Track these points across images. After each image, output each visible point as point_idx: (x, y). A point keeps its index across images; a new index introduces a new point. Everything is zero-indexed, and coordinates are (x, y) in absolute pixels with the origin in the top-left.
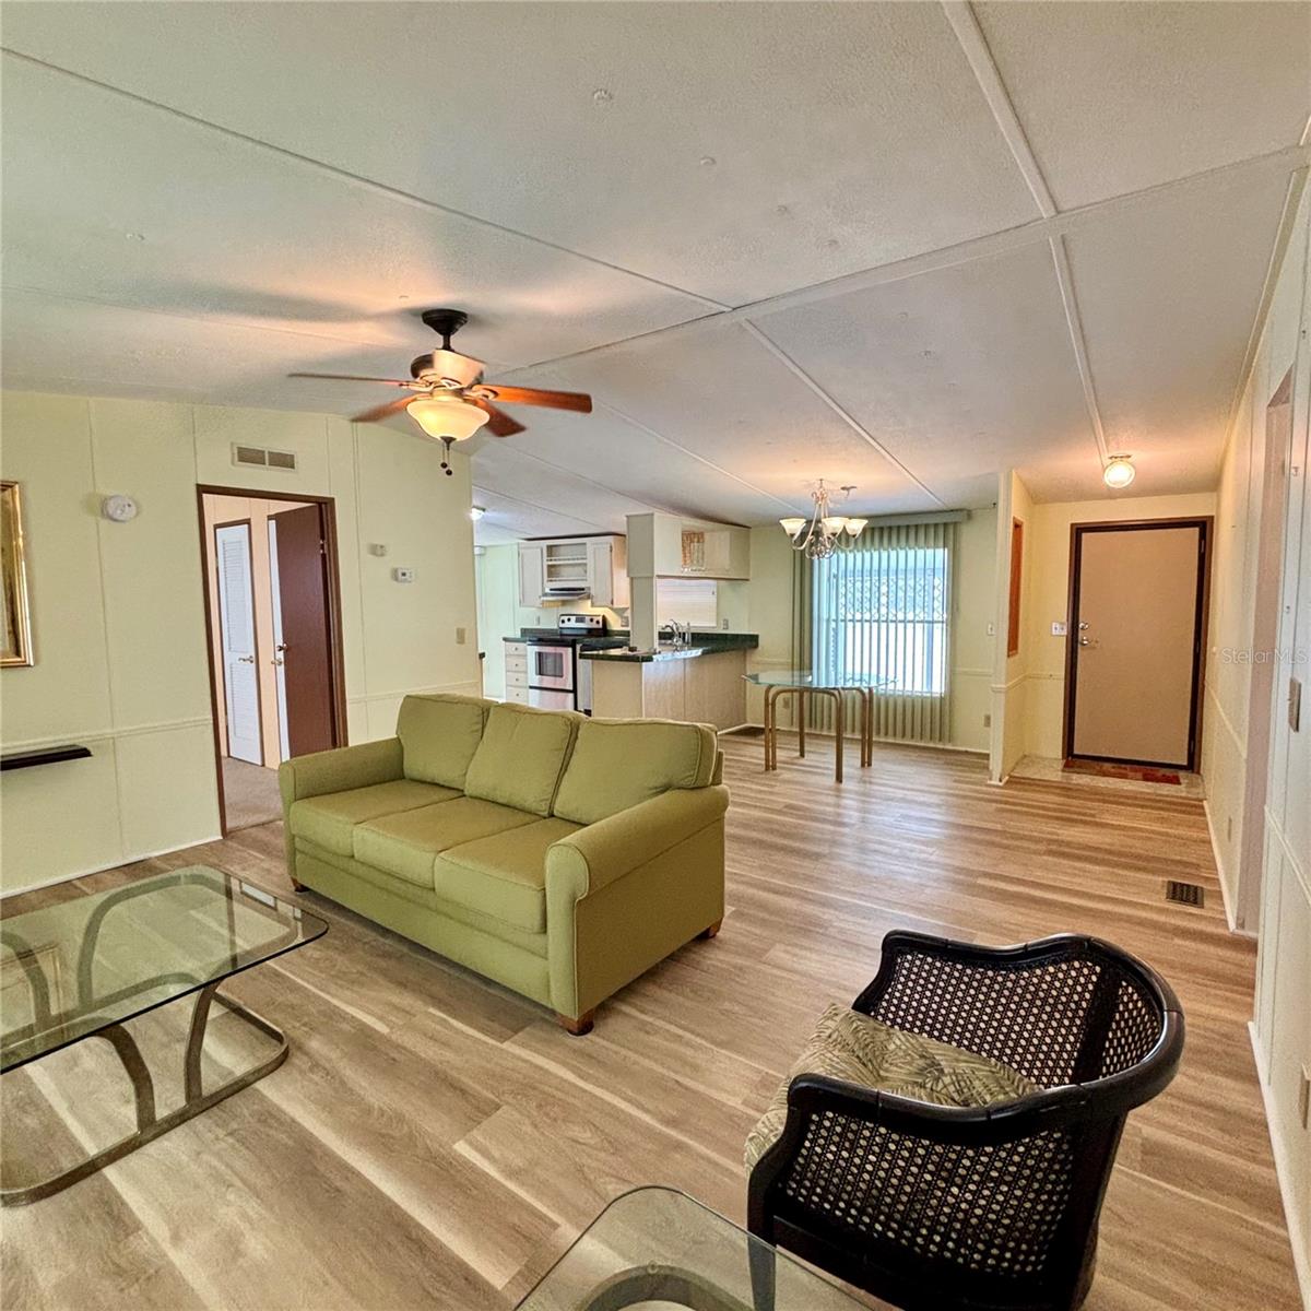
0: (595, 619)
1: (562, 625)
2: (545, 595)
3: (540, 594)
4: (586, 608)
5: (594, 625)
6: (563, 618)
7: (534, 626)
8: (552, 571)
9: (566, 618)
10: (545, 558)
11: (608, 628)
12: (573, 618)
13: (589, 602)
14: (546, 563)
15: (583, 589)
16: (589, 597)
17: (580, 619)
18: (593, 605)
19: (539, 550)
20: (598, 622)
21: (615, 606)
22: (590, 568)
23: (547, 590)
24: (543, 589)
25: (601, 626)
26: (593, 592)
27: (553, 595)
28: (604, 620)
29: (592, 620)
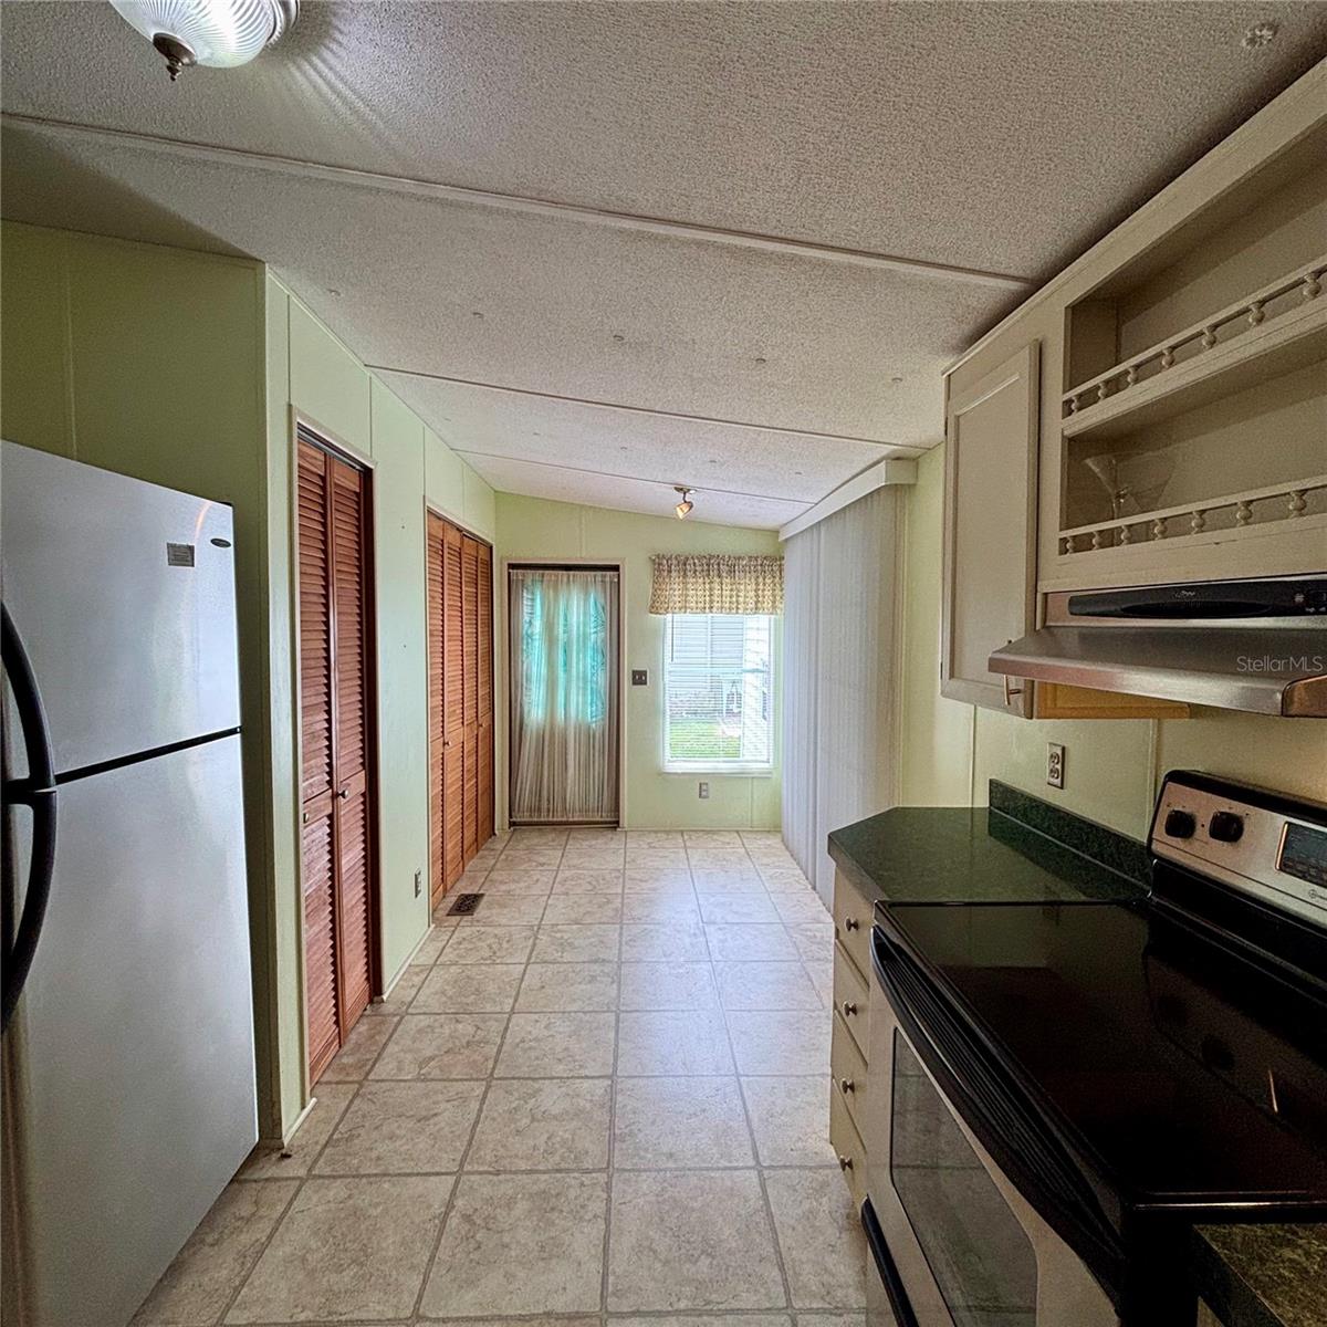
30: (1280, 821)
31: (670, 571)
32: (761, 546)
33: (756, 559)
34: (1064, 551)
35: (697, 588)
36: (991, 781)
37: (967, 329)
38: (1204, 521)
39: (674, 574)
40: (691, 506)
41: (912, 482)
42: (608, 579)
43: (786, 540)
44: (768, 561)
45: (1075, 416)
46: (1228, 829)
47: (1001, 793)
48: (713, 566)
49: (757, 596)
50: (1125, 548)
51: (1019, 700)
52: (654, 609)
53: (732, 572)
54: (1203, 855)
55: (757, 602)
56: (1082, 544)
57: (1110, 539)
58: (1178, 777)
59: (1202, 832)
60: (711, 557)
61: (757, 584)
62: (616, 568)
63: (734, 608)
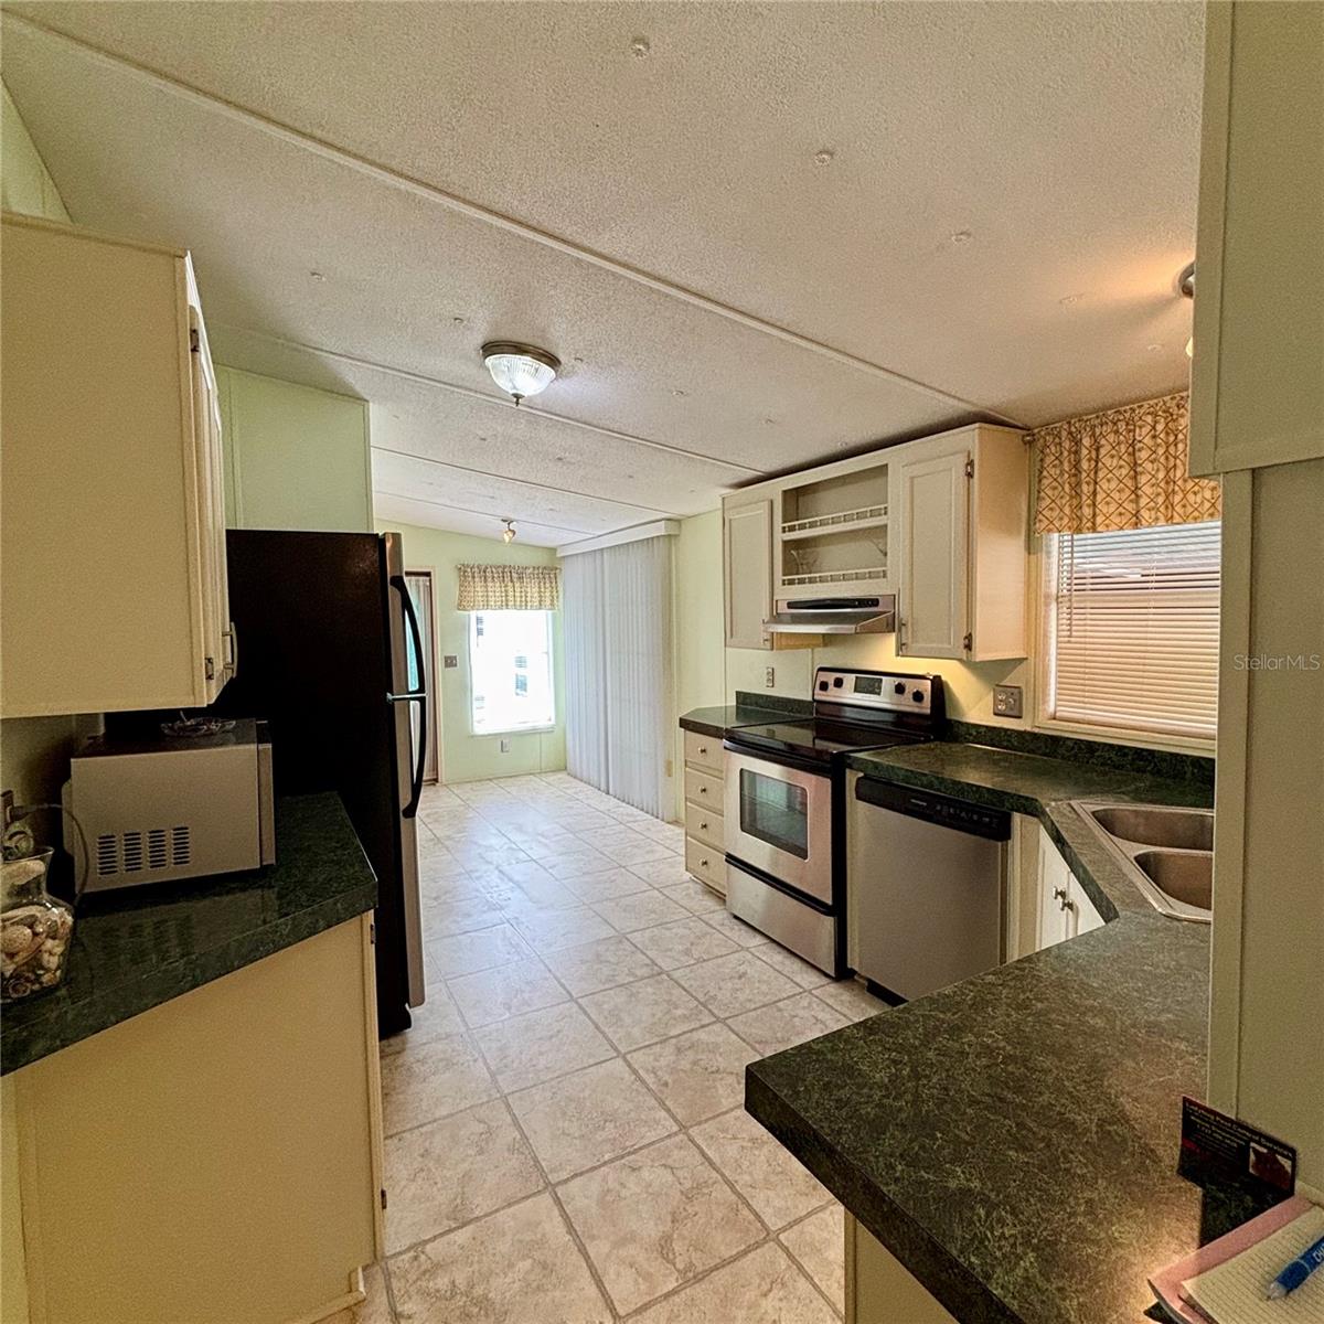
0: (911, 686)
1: (821, 696)
2: (777, 618)
3: (765, 614)
4: (883, 655)
5: (907, 704)
6: (824, 676)
7: (761, 688)
8: (798, 557)
9: (830, 678)
10: (779, 524)
11: (951, 715)
12: (849, 680)
13: (892, 639)
14: (780, 537)
15: (874, 602)
16: (892, 625)
17: (869, 681)
18: (901, 649)
19: (766, 505)
20: (918, 697)
21: (981, 655)
22: (897, 543)
23: (783, 608)
24: (773, 603)
25: (926, 707)
26: (903, 610)
27: (796, 620)
28: (938, 685)
29: (900, 689)
30: (853, 676)
31: (474, 577)
32: (541, 559)
33: (538, 568)
34: (784, 584)
35: (495, 589)
36: (737, 692)
37: (736, 481)
38: (833, 579)
39: (477, 580)
40: (514, 533)
41: (677, 533)
42: (421, 583)
43: (564, 557)
44: (548, 569)
45: (787, 533)
46: (839, 683)
47: (743, 698)
48: (507, 574)
49: (540, 596)
50: (797, 586)
51: (768, 644)
52: (461, 607)
53: (520, 578)
54: (833, 695)
55: (540, 601)
56: (791, 582)
57: (801, 581)
58: (821, 669)
59: (831, 687)
60: (505, 567)
61: (540, 588)
62: (428, 574)
63: (524, 605)
